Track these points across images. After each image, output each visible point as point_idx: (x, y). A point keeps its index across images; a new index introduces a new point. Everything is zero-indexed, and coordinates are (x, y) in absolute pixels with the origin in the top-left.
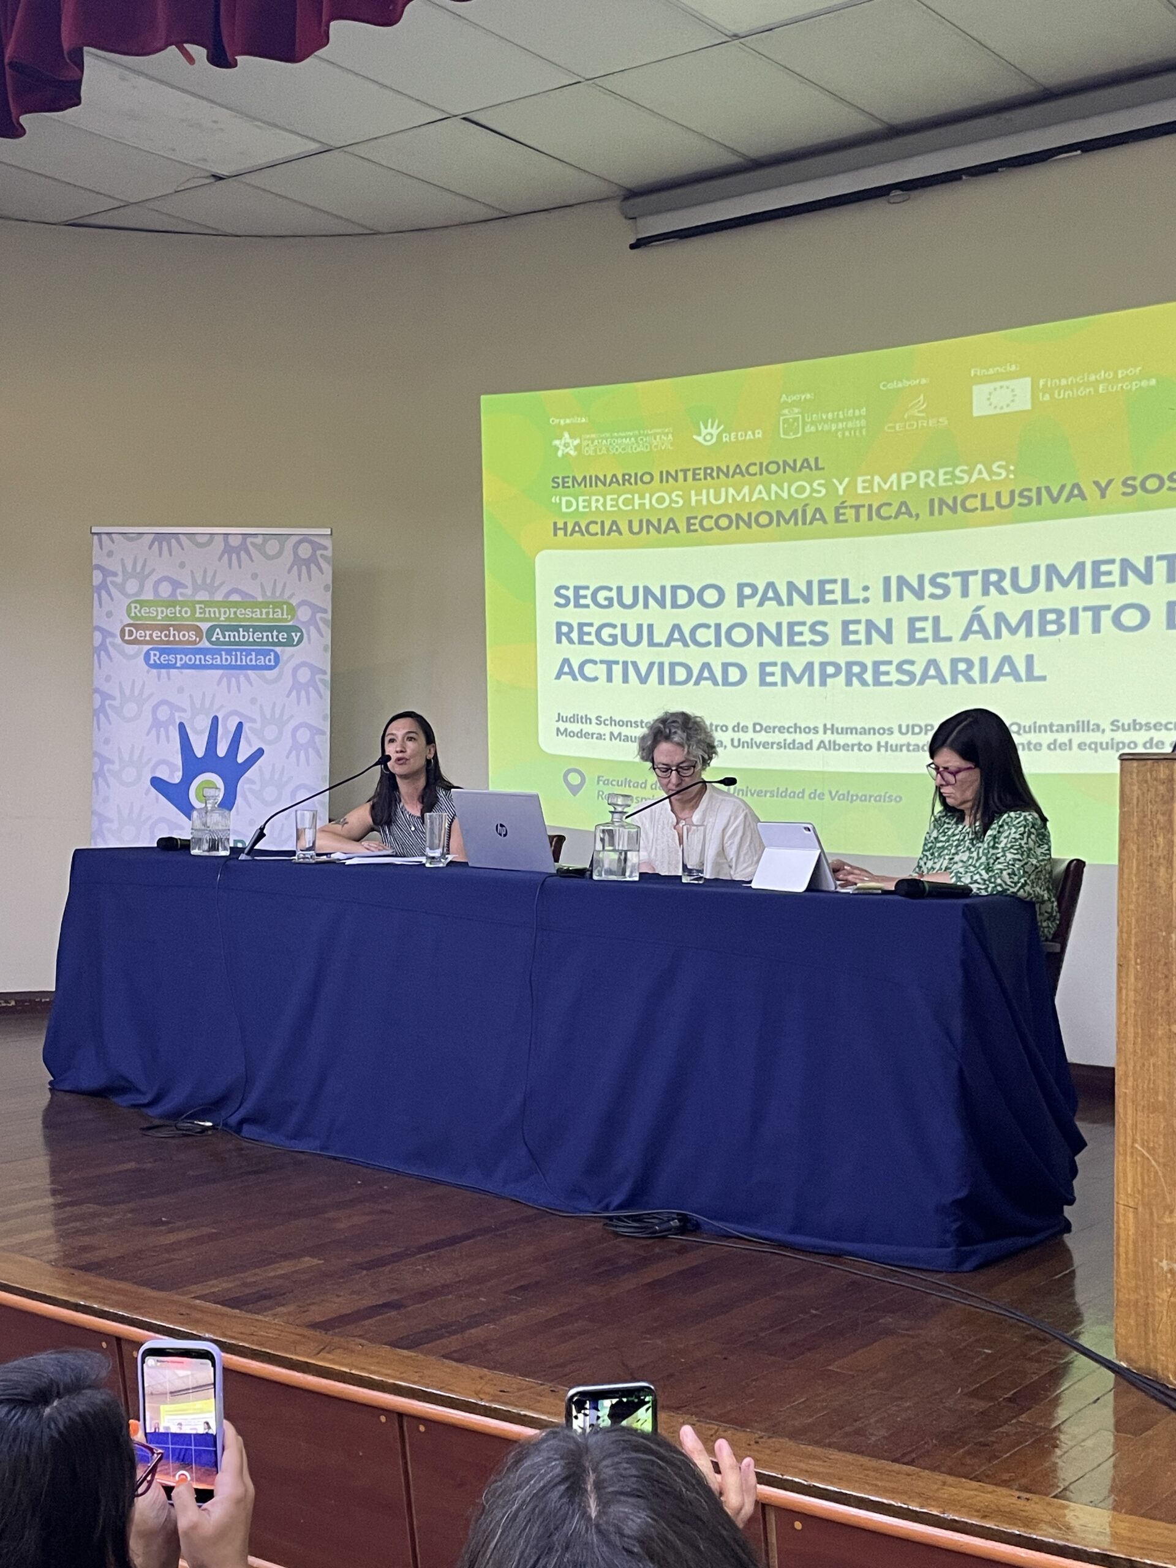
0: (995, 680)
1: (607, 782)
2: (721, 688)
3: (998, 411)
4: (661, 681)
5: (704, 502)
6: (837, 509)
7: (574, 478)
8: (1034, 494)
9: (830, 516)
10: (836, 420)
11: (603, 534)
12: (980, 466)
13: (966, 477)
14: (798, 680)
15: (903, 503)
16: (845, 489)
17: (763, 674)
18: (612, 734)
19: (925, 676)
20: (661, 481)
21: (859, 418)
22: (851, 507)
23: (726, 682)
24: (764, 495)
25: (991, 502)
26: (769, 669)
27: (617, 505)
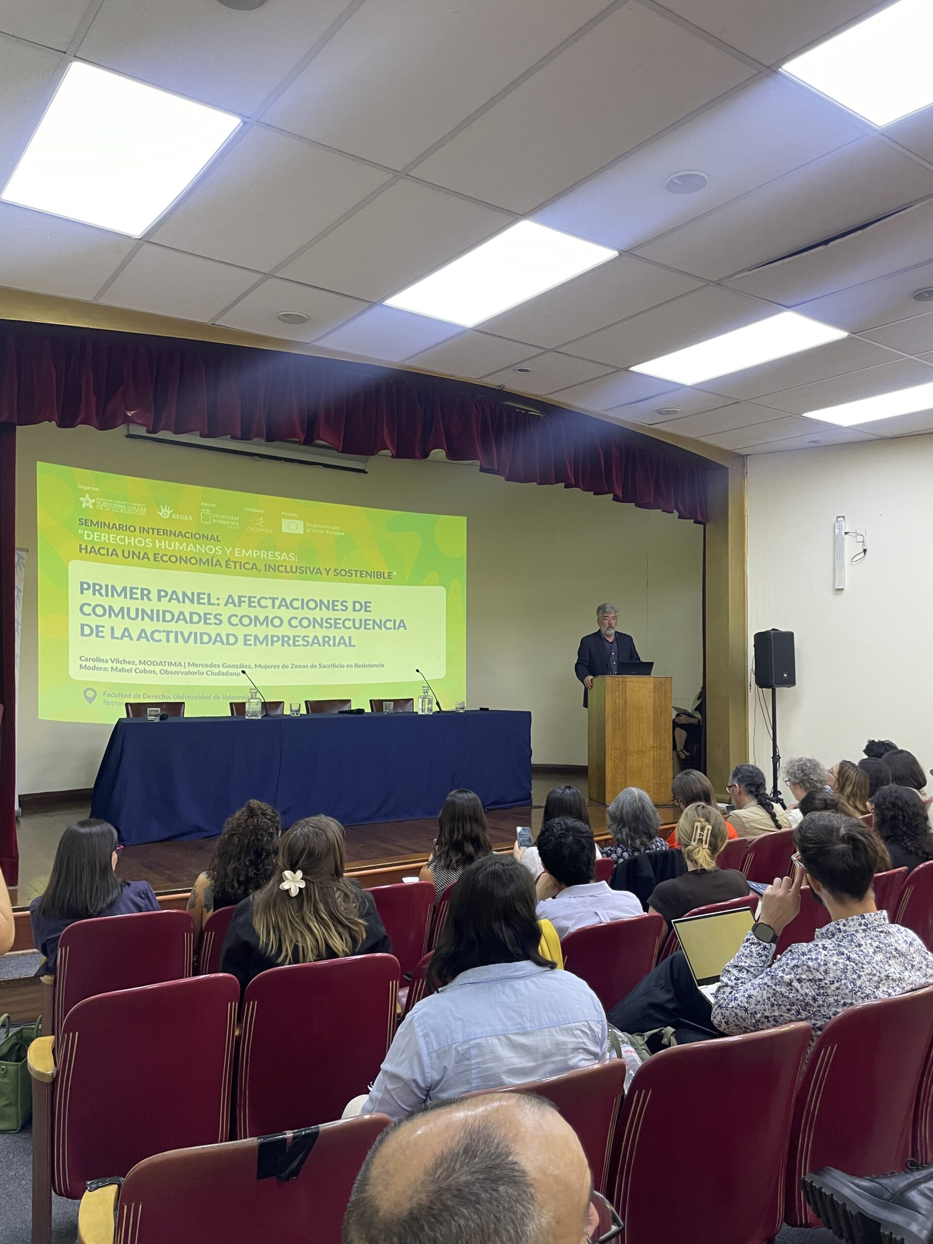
1: (109, 695)
3: (291, 532)
5: (163, 548)
6: (227, 562)
7: (92, 521)
8: (304, 569)
9: (223, 564)
10: (226, 520)
11: (108, 555)
12: (284, 554)
13: (279, 557)
15: (254, 564)
16: (230, 553)
18: (112, 668)
20: (140, 532)
21: (236, 521)
22: (233, 562)
24: (193, 549)
25: (289, 569)
27: (116, 540)
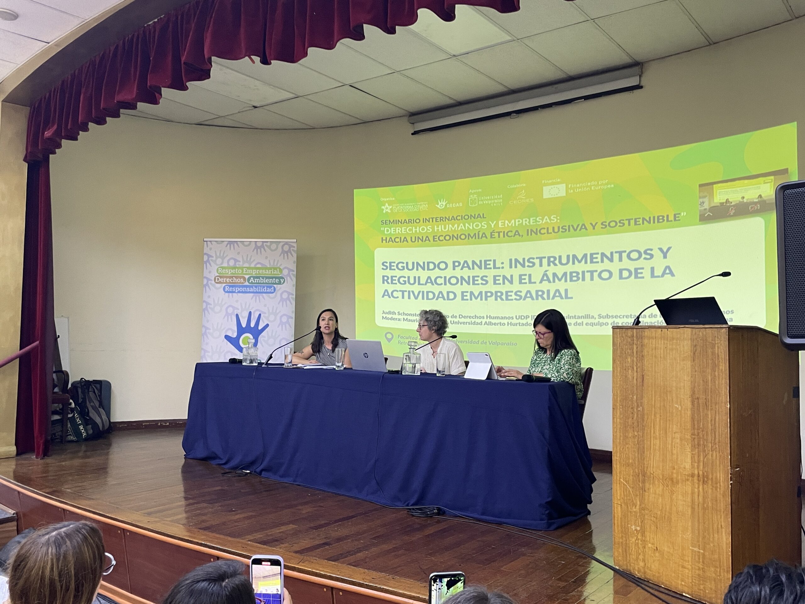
0: (553, 298)
1: (402, 337)
2: (446, 301)
3: (553, 196)
4: (423, 298)
5: (440, 230)
6: (491, 233)
7: (390, 221)
8: (567, 228)
9: (488, 236)
10: (491, 199)
11: (401, 242)
12: (546, 217)
13: (541, 221)
14: (476, 298)
15: (517, 231)
16: (494, 226)
17: (463, 296)
18: (404, 319)
19: (526, 297)
20: (423, 222)
21: (500, 199)
22: (497, 232)
23: (448, 299)
24: (463, 227)
25: (551, 230)
26: (465, 294)
27: (406, 231)
